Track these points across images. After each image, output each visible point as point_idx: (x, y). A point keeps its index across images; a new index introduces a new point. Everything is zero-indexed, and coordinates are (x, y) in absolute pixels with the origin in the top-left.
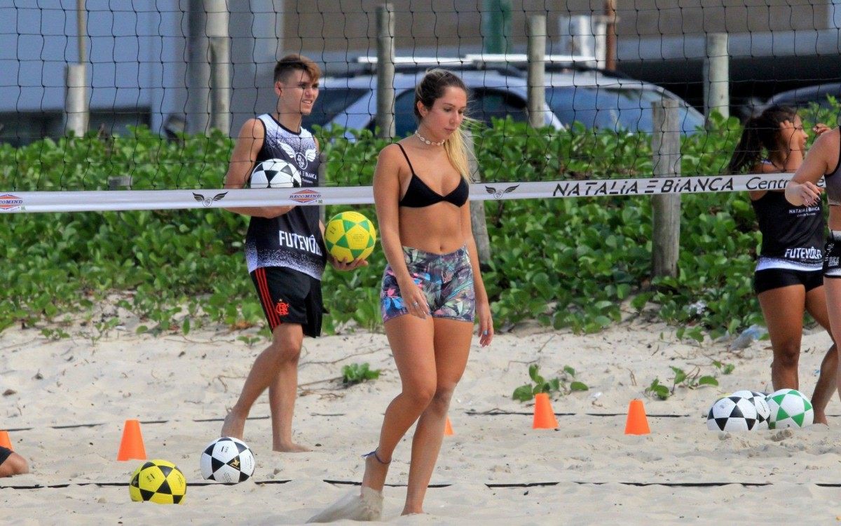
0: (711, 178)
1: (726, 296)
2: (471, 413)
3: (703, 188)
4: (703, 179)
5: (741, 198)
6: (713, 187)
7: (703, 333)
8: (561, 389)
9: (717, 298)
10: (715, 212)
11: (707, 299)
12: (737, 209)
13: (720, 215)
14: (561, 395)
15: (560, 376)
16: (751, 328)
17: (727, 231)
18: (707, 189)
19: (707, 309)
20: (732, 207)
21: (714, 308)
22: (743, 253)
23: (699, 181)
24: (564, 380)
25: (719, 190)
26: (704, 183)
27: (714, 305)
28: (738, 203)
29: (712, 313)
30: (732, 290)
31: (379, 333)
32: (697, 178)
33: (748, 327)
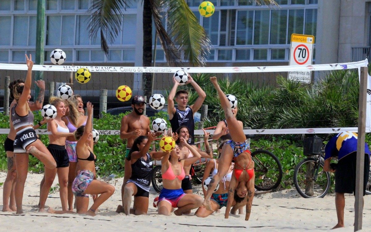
0: (104, 131)
1: (105, 165)
2: (30, 196)
3: (102, 133)
4: (102, 131)
5: (110, 137)
6: (105, 133)
7: (98, 175)
8: (56, 190)
9: (102, 166)
10: (102, 141)
11: (99, 166)
12: (109, 140)
13: (104, 142)
14: (56, 192)
15: (56, 186)
16: (112, 175)
17: (106, 146)
18: (103, 134)
19: (99, 169)
20: (107, 139)
21: (101, 169)
22: (110, 153)
23: (101, 131)
24: (57, 187)
25: (106, 134)
26: (102, 132)
27: (101, 168)
28: (109, 138)
29: (100, 170)
30: (107, 163)
31: (3, 172)
32: (100, 130)
33: (111, 174)
